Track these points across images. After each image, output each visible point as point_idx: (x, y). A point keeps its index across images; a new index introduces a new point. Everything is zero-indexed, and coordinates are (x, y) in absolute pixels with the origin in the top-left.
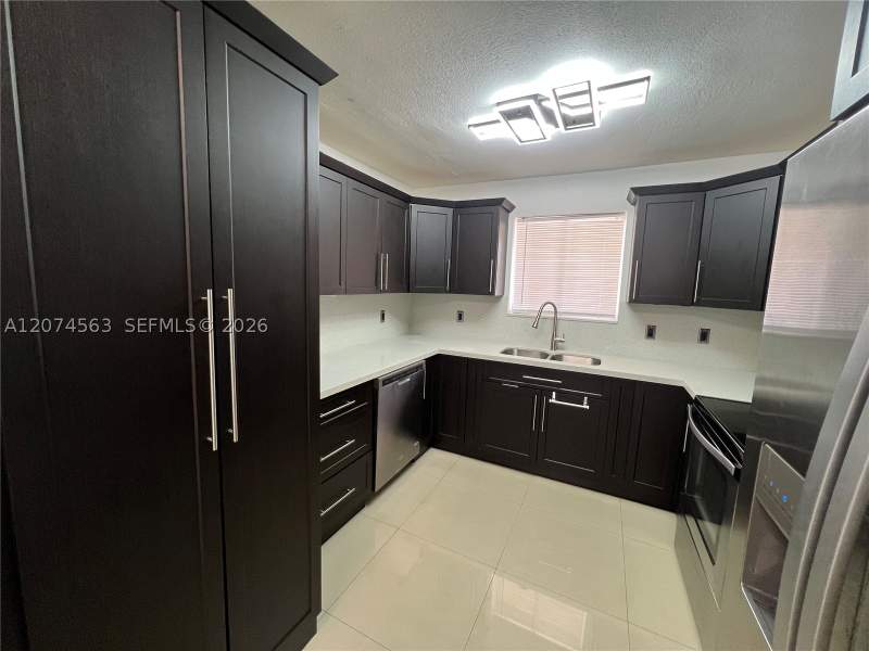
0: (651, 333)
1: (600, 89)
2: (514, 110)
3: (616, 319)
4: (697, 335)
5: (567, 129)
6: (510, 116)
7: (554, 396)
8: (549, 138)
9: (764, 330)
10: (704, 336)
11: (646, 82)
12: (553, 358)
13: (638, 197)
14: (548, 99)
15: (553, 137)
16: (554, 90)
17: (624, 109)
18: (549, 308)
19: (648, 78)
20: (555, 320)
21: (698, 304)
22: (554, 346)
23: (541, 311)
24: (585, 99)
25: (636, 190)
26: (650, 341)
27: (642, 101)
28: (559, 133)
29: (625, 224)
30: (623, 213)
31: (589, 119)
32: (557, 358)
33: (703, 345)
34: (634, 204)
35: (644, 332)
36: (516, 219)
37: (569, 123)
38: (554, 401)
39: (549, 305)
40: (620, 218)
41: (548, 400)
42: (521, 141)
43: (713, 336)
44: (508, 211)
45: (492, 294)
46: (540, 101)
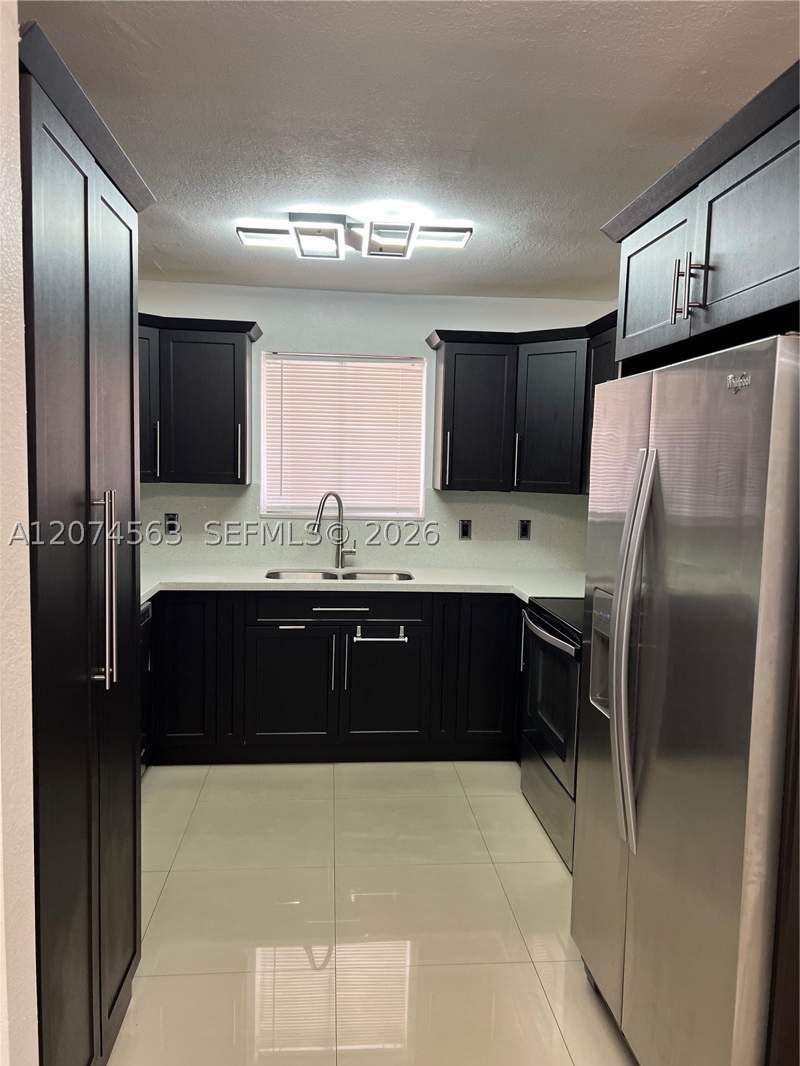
0: (466, 531)
1: (423, 229)
3: (421, 514)
4: (517, 529)
5: (370, 254)
7: (359, 633)
8: (341, 258)
9: (589, 518)
10: (525, 530)
11: (468, 233)
12: (345, 577)
13: (444, 344)
14: (361, 226)
15: (347, 257)
16: (373, 221)
18: (331, 502)
19: (471, 230)
20: (340, 517)
21: (518, 489)
22: (340, 560)
23: (322, 507)
25: (441, 333)
26: (465, 542)
27: (460, 246)
28: (358, 255)
29: (425, 375)
30: (422, 359)
31: (404, 251)
32: (351, 576)
33: (524, 542)
34: (436, 348)
35: (457, 530)
36: (263, 353)
37: (376, 249)
38: (360, 639)
39: (332, 497)
40: (417, 366)
41: (351, 639)
42: (303, 255)
43: (533, 530)
44: (252, 341)
45: (242, 481)
46: (350, 226)
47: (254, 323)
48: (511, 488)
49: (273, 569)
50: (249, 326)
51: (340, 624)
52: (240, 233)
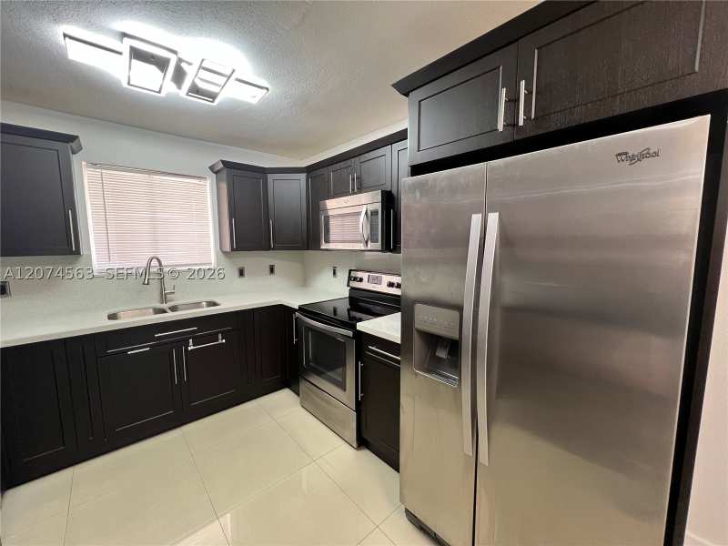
0: (241, 273)
1: (237, 80)
2: (146, 52)
3: (215, 265)
4: (268, 270)
5: (187, 94)
6: (137, 54)
7: (191, 344)
8: (163, 94)
10: (272, 270)
11: (265, 91)
12: (171, 310)
15: (167, 95)
16: (203, 60)
17: (242, 102)
18: (155, 263)
19: (267, 89)
22: (164, 298)
24: (222, 80)
25: (225, 163)
26: (242, 279)
27: (254, 101)
28: (178, 95)
31: (213, 96)
32: (174, 309)
33: (270, 276)
34: (216, 172)
35: (237, 273)
36: (83, 163)
37: (195, 90)
38: (192, 348)
39: (155, 260)
40: (202, 182)
41: (186, 350)
42: (129, 83)
43: (276, 270)
44: (74, 153)
45: (78, 252)
46: (180, 60)
47: (77, 137)
48: (269, 248)
49: (112, 311)
50: (72, 138)
51: (177, 342)
52: (67, 39)
